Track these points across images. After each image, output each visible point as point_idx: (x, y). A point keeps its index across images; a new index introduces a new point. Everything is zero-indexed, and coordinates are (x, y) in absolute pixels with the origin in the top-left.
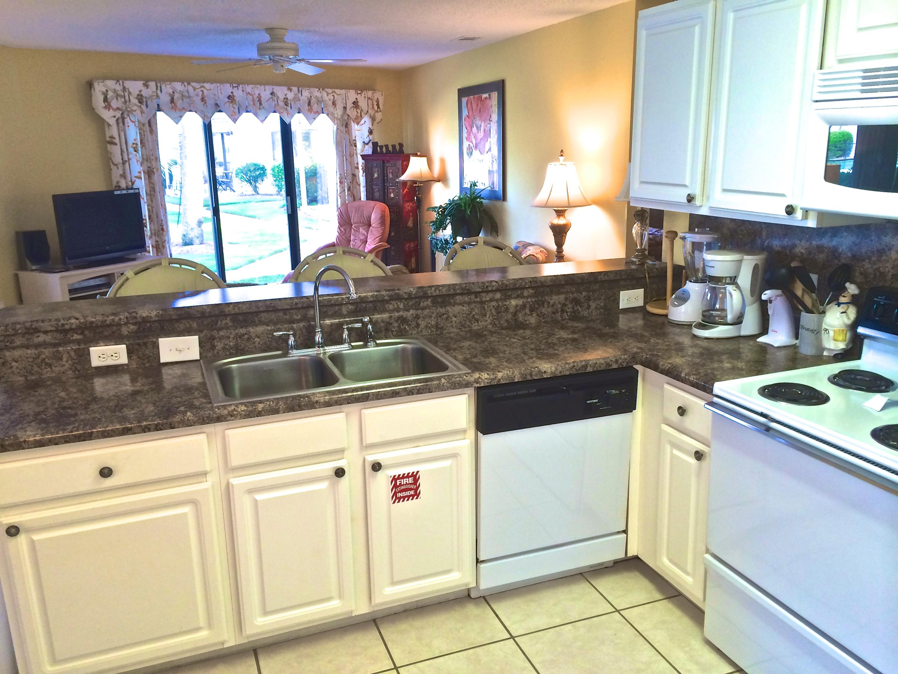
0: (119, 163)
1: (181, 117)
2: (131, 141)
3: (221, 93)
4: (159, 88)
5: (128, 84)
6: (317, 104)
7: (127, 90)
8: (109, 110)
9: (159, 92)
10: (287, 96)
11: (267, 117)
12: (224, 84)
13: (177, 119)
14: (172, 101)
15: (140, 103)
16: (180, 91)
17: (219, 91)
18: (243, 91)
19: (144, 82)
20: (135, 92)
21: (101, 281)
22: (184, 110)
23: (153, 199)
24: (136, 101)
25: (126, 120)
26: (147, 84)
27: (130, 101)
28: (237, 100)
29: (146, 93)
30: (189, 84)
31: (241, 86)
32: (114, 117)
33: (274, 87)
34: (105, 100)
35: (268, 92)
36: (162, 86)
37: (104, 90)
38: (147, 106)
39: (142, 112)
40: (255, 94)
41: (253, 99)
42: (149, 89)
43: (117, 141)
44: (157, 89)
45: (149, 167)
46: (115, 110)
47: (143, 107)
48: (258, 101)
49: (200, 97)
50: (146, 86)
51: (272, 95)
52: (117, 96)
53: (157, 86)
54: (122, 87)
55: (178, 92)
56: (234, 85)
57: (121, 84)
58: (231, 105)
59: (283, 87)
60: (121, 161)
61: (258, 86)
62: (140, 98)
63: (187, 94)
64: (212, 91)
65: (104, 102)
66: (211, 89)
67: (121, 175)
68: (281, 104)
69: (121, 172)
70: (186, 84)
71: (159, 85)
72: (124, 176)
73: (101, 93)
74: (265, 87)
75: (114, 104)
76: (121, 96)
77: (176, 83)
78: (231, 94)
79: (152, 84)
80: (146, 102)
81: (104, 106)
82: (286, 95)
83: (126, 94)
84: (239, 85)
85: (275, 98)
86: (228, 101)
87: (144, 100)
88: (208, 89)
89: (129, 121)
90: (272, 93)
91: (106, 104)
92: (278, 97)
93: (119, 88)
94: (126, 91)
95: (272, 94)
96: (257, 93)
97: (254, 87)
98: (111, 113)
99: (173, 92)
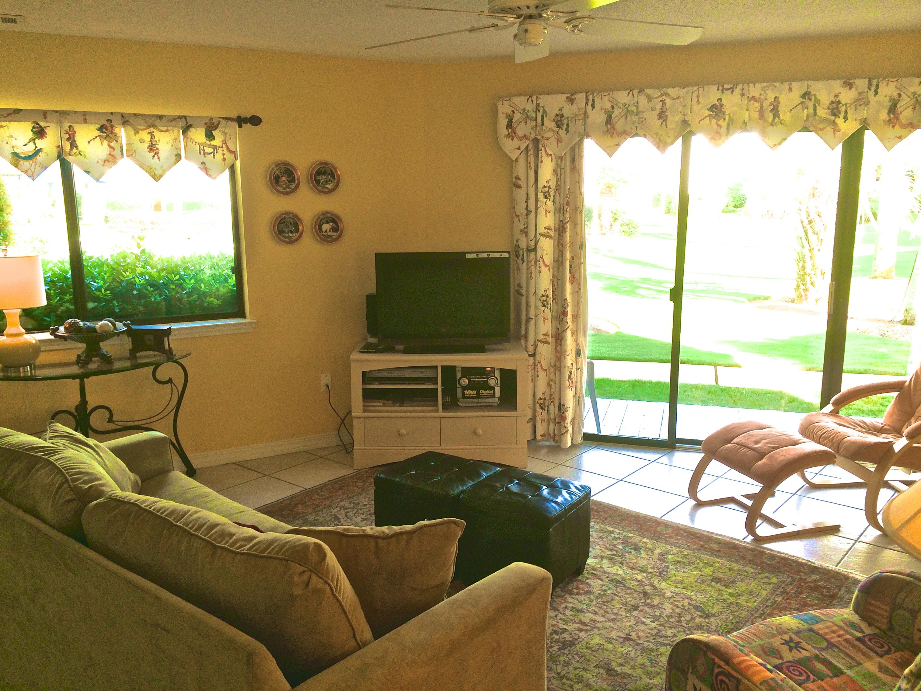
0: (522, 214)
1: (618, 145)
2: (542, 182)
3: (698, 101)
4: (590, 103)
5: (546, 101)
6: (914, 108)
7: (541, 109)
8: (512, 140)
9: (589, 107)
10: (840, 98)
11: (785, 139)
12: (706, 88)
13: (610, 150)
14: (609, 120)
15: (558, 126)
16: (625, 104)
17: (695, 99)
18: (743, 95)
19: (568, 95)
20: (552, 112)
21: (422, 372)
22: (626, 134)
23: (561, 268)
24: (553, 125)
25: (540, 152)
26: (573, 97)
27: (543, 124)
28: (727, 112)
29: (569, 111)
30: (641, 91)
31: (740, 86)
32: (519, 149)
33: (810, 83)
34: (510, 125)
35: (795, 96)
36: (595, 99)
37: (510, 112)
38: (567, 131)
39: (559, 141)
40: (766, 99)
41: (762, 107)
42: (574, 106)
43: (522, 183)
44: (586, 104)
45: (561, 221)
46: (520, 139)
47: (562, 132)
48: (772, 111)
49: (657, 112)
50: (571, 100)
51: (804, 98)
52: (527, 118)
53: (587, 100)
54: (535, 105)
55: (620, 105)
56: (726, 86)
57: (535, 101)
58: (714, 121)
59: (833, 83)
60: (525, 212)
61: (777, 84)
62: (559, 121)
63: (635, 109)
64: (682, 99)
65: (507, 129)
66: (679, 97)
67: (521, 230)
68: (822, 112)
69: (522, 227)
70: (636, 92)
71: (591, 97)
72: (525, 232)
73: (505, 115)
74: (791, 84)
75: (521, 130)
76: (531, 119)
77: (619, 92)
78: (717, 103)
79: (580, 98)
80: (567, 125)
81: (507, 133)
82: (836, 96)
83: (539, 115)
84: (736, 85)
85: (811, 104)
86: (709, 115)
87: (565, 122)
88: (674, 96)
89: (544, 154)
90: (805, 93)
91: (510, 130)
92: (818, 101)
93: (530, 107)
94: (539, 111)
95: (806, 95)
96: (771, 96)
97: (768, 86)
98: (516, 143)
99: (613, 108)
